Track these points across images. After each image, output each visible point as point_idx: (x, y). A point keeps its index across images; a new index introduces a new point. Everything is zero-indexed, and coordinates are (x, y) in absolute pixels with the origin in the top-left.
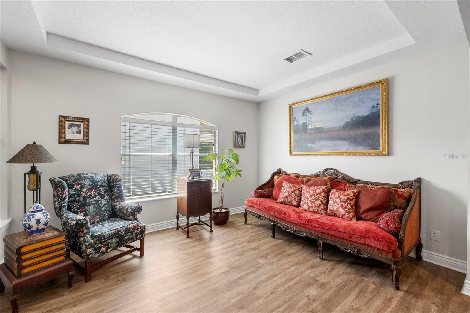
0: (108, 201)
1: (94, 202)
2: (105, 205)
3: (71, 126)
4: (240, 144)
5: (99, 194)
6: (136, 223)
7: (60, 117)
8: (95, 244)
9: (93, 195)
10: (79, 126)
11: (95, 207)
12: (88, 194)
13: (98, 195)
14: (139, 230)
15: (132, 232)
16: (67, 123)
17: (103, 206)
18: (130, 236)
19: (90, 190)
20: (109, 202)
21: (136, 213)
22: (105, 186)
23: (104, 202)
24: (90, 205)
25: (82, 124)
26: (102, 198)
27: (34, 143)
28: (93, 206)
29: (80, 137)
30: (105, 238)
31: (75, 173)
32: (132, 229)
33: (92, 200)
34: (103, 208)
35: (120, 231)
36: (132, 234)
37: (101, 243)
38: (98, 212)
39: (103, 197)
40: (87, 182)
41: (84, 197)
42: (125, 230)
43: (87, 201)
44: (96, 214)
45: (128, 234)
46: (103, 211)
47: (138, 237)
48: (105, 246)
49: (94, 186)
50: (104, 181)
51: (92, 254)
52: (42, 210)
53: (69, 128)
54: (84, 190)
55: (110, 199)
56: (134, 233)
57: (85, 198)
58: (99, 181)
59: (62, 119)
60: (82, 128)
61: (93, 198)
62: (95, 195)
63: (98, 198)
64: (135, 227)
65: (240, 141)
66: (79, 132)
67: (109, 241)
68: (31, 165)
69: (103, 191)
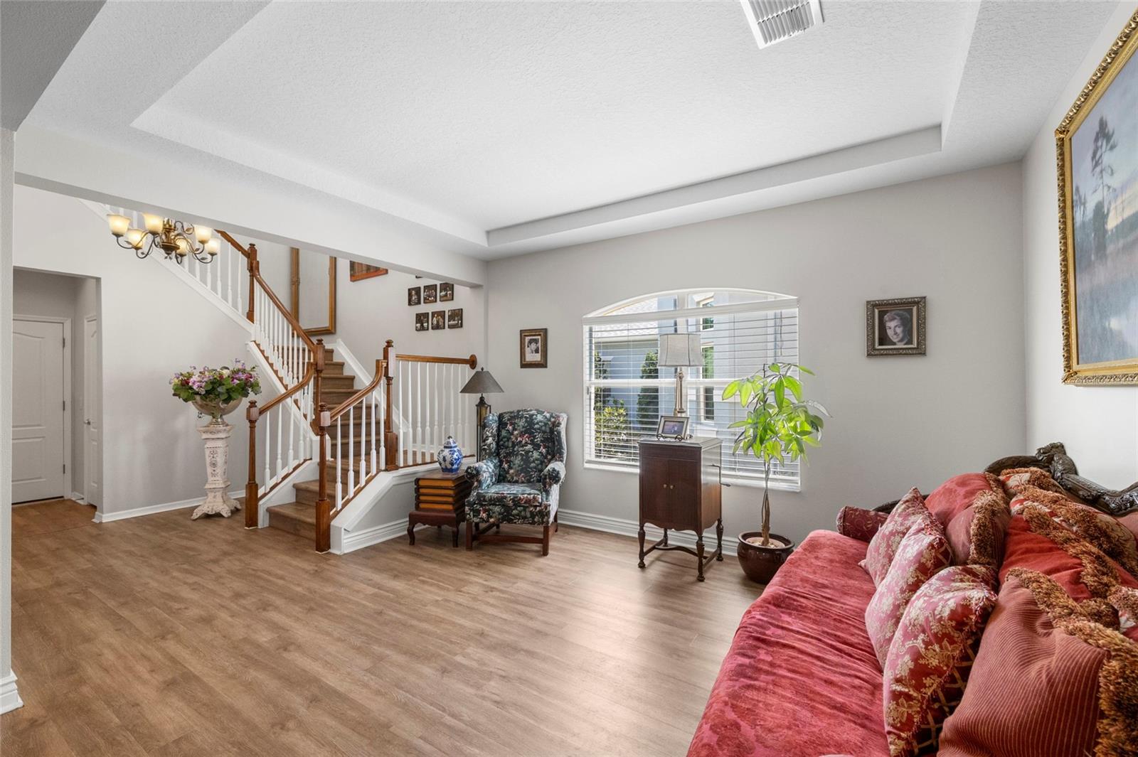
0: (543, 455)
1: (523, 453)
2: (537, 459)
3: (530, 342)
4: (901, 341)
5: (532, 443)
6: (532, 496)
7: (521, 331)
8: (475, 504)
9: (524, 442)
10: (536, 341)
11: (522, 459)
12: (519, 439)
13: (530, 444)
14: (538, 509)
15: (525, 508)
16: (527, 339)
17: (534, 462)
18: (520, 512)
19: (522, 434)
20: (546, 457)
21: (548, 480)
22: (544, 432)
23: (536, 455)
24: (517, 455)
25: (539, 337)
26: (534, 449)
27: (482, 369)
28: (520, 458)
29: (537, 358)
30: (485, 501)
31: (515, 408)
32: (525, 503)
33: (521, 449)
34: (533, 465)
35: (505, 498)
36: (525, 510)
37: (482, 505)
38: (525, 469)
39: (536, 447)
40: (522, 423)
41: (513, 442)
42: (513, 500)
43: (515, 449)
44: (522, 471)
45: (519, 508)
46: (531, 468)
47: (536, 520)
48: (485, 511)
49: (529, 429)
50: (546, 424)
51: (469, 514)
52: (451, 447)
53: (528, 347)
54: (516, 432)
55: (548, 453)
56: (527, 510)
57: (514, 446)
58: (538, 423)
59: (523, 334)
60: (539, 344)
61: (523, 446)
62: (526, 443)
63: (529, 447)
64: (530, 500)
65: (899, 330)
66: (537, 351)
67: (491, 507)
68: (480, 395)
69: (538, 439)
